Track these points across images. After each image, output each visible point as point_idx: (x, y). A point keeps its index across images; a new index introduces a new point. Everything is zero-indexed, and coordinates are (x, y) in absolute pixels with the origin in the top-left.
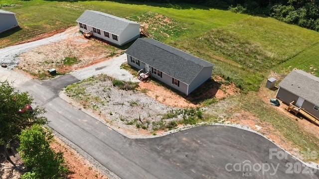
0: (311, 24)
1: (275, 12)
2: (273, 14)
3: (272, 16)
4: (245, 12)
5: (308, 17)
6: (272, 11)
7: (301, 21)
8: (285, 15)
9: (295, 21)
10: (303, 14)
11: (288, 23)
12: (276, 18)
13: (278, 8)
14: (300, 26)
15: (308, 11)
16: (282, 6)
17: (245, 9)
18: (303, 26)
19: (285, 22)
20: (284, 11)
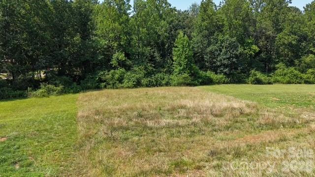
0: (156, 81)
1: (105, 81)
2: (104, 84)
3: (105, 87)
4: (62, 93)
5: (148, 74)
6: (101, 81)
7: (144, 81)
8: (121, 80)
9: (138, 84)
10: (142, 73)
11: (133, 88)
12: (111, 88)
13: (108, 75)
14: (147, 86)
16: (109, 71)
18: (150, 85)
19: (129, 87)
20: (117, 76)
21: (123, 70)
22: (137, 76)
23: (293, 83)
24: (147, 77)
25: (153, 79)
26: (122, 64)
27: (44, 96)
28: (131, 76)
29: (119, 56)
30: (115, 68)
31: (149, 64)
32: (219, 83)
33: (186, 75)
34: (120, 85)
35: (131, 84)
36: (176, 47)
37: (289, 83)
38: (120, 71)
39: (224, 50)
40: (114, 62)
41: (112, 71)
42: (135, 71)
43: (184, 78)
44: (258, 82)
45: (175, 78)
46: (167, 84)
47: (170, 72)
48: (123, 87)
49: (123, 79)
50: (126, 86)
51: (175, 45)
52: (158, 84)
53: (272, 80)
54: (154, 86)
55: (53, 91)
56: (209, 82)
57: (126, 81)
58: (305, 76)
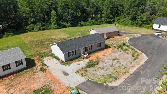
2: (27, 30)
4: (13, 35)
5: (43, 26)
6: (26, 29)
7: (42, 28)
8: (33, 29)
9: (39, 30)
10: (40, 25)
11: (38, 31)
12: (30, 32)
13: (28, 27)
14: (43, 30)
15: (41, 24)
16: (28, 26)
17: (12, 34)
18: (44, 30)
19: (36, 31)
20: (31, 27)
21: (33, 25)
22: (39, 27)
23: (93, 25)
24: (43, 27)
25: (45, 27)
26: (33, 23)
27: (7, 37)
28: (36, 27)
29: (31, 20)
30: (30, 24)
31: (43, 22)
32: (68, 27)
33: (56, 25)
34: (33, 31)
35: (37, 30)
36: (52, 15)
37: (92, 25)
38: (32, 25)
39: (69, 15)
40: (29, 22)
41: (29, 26)
42: (38, 25)
43: (56, 26)
44: (82, 25)
45: (52, 26)
46: (50, 29)
47: (51, 24)
48: (34, 31)
49: (34, 28)
50: (35, 31)
51: (52, 14)
52: (47, 29)
53: (86, 25)
54: (45, 30)
55: (10, 35)
56: (65, 27)
57: (35, 29)
58: (96, 22)
